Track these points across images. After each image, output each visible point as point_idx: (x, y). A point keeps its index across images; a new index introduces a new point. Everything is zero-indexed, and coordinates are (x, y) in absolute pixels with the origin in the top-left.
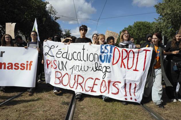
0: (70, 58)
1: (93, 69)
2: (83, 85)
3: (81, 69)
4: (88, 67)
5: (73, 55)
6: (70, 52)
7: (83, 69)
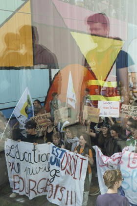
0: (22, 159)
1: (45, 169)
2: (35, 189)
3: (33, 172)
4: (40, 168)
5: (24, 155)
6: (22, 152)
7: (34, 172)
